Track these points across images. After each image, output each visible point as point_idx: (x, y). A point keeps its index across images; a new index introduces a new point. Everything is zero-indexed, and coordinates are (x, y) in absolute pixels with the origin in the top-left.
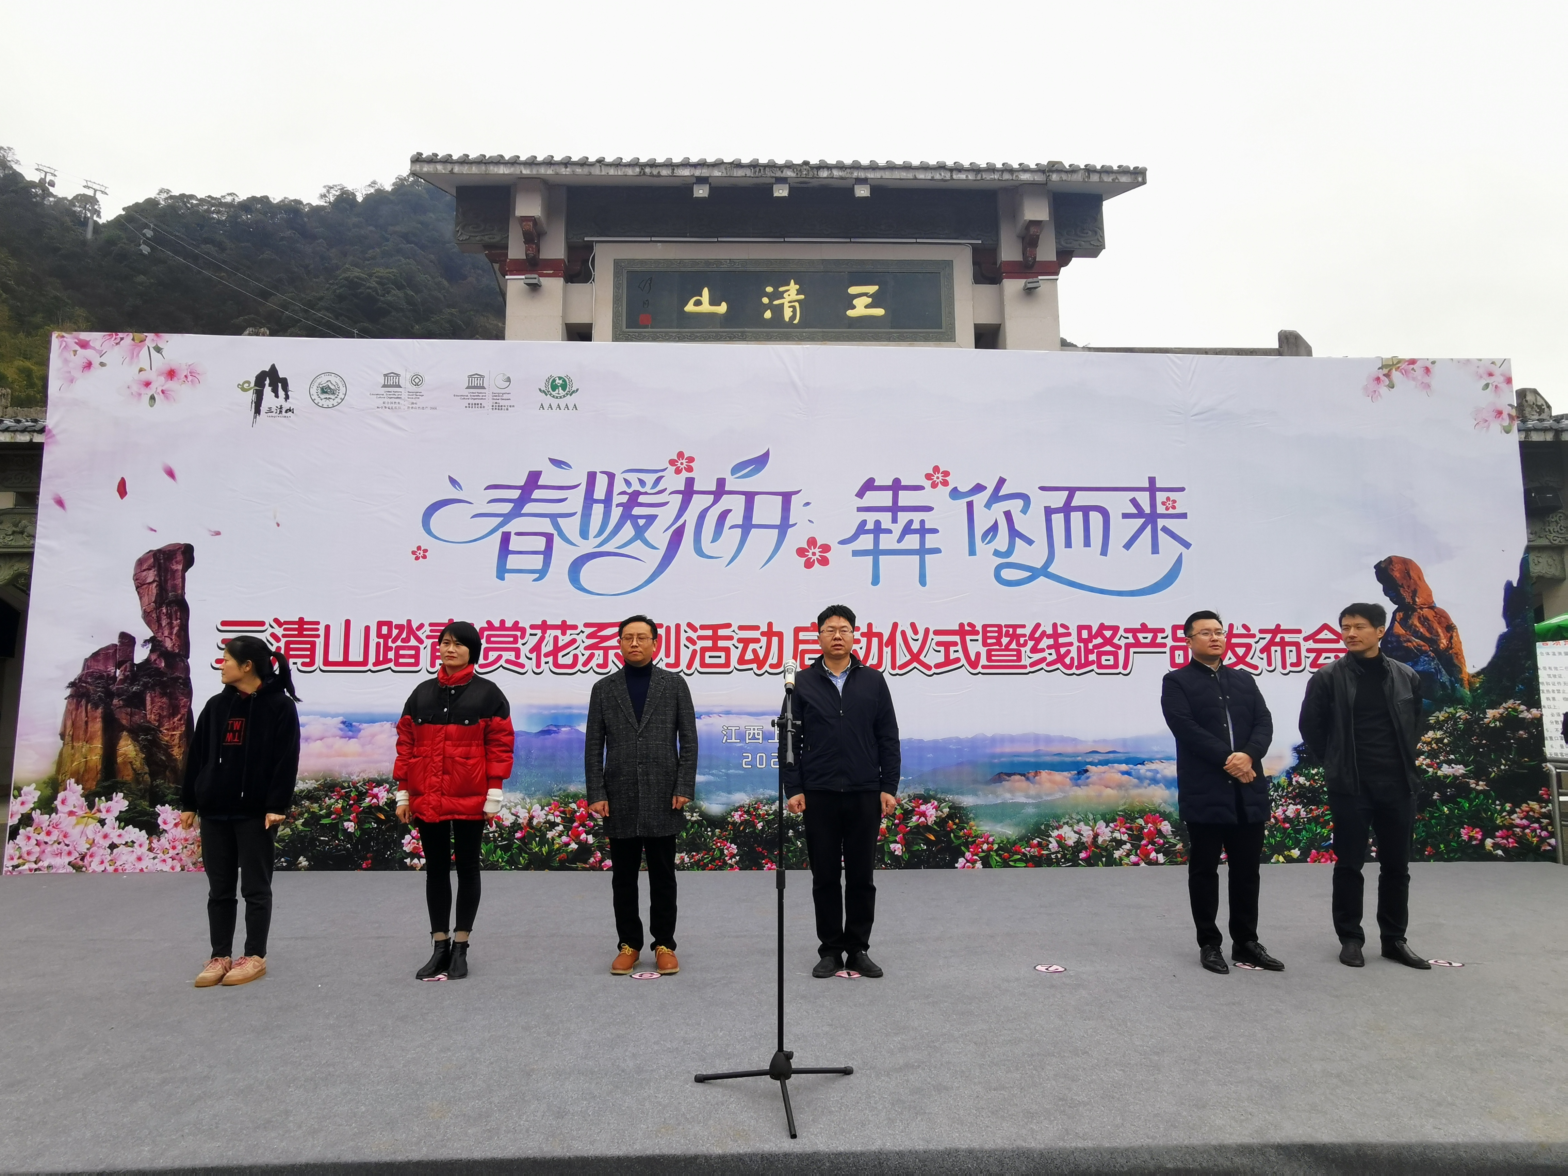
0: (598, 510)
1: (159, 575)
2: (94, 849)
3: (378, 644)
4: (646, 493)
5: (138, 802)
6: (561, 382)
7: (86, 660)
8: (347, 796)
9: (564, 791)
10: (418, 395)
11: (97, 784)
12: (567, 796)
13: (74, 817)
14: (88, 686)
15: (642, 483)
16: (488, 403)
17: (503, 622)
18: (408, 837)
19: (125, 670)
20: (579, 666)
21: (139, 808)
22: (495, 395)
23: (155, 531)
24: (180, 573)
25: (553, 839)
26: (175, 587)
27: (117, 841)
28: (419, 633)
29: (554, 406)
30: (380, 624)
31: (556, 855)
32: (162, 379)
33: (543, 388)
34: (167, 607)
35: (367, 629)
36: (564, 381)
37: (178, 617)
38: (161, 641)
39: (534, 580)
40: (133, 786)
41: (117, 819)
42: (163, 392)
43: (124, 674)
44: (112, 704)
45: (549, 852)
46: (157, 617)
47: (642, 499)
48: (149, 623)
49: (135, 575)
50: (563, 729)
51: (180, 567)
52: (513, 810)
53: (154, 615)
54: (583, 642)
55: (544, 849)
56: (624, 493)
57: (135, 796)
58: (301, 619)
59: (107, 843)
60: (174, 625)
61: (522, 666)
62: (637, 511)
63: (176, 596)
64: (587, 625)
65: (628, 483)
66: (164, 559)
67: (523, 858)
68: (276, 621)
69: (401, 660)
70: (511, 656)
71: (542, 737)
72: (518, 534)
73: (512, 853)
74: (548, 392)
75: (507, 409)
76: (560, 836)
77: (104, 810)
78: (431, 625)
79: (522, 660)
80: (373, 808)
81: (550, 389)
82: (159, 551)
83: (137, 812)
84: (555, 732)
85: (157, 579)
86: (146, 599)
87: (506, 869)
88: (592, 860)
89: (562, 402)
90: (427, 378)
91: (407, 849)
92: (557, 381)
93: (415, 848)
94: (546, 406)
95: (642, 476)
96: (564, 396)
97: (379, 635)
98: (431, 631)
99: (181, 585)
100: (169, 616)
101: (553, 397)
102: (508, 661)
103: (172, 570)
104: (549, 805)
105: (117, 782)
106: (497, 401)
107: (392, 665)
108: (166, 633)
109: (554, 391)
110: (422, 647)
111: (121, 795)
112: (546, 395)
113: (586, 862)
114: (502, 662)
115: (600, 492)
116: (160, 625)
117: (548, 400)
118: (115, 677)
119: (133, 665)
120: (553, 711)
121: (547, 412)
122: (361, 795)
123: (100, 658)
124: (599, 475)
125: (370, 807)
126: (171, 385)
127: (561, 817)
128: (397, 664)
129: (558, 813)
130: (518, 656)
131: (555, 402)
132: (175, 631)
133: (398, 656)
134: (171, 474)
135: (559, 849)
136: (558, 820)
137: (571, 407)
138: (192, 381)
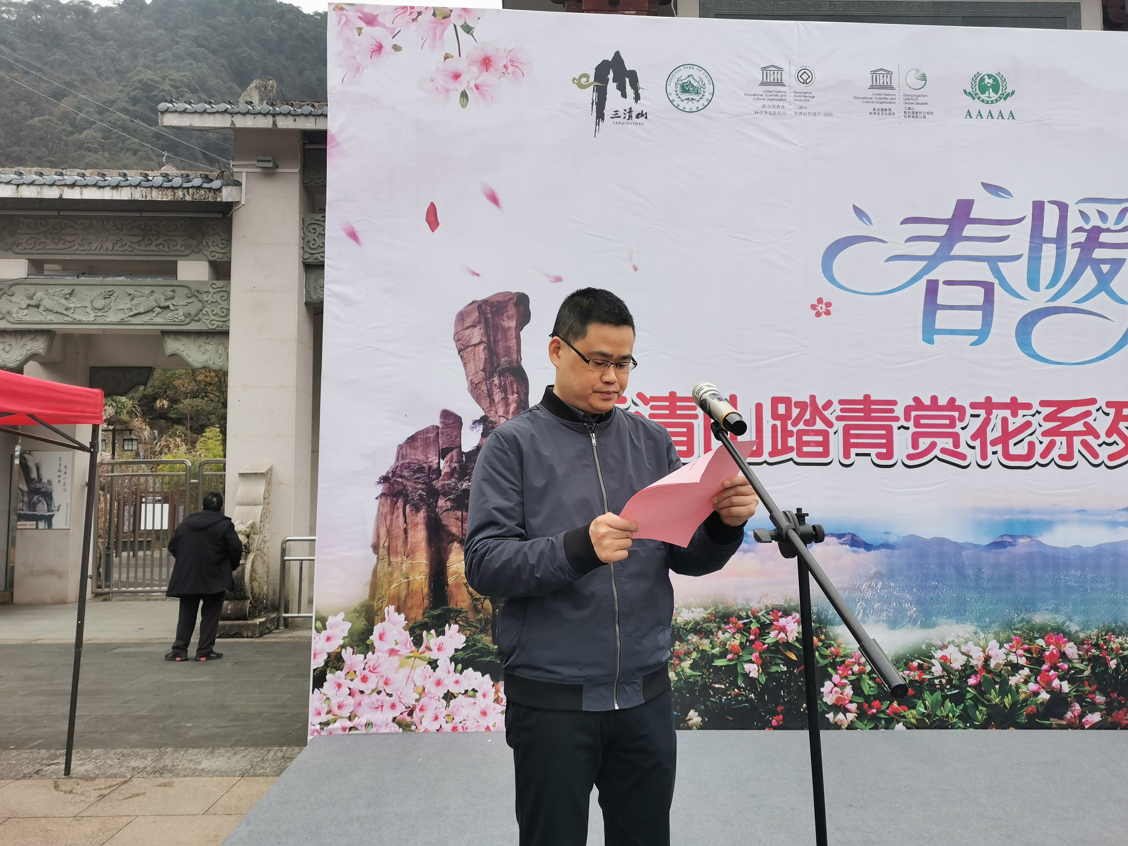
0: (1049, 251)
1: (487, 334)
2: (424, 700)
3: (774, 428)
4: (1108, 230)
5: (477, 637)
6: (991, 81)
7: (400, 447)
8: (746, 629)
9: (1028, 622)
10: (807, 96)
11: (424, 613)
12: (1032, 629)
13: (397, 657)
14: (405, 482)
15: (1103, 216)
16: (899, 108)
17: (934, 399)
18: (828, 684)
19: (451, 460)
20: (1037, 458)
21: (480, 645)
22: (908, 98)
23: (478, 275)
24: (513, 332)
25: (1017, 687)
26: (508, 350)
27: (454, 689)
28: (827, 413)
29: (985, 114)
30: (775, 401)
31: (1022, 707)
32: (475, 69)
33: (969, 90)
34: (499, 377)
35: (759, 407)
36: (995, 80)
37: (515, 390)
38: (495, 423)
39: (972, 344)
40: (471, 615)
41: (453, 659)
42: (477, 87)
43: (450, 466)
44: (436, 506)
45: (1014, 704)
46: (488, 390)
47: (1103, 238)
48: (478, 399)
49: (456, 334)
50: (1021, 541)
51: (513, 324)
52: (964, 649)
53: (484, 388)
54: (1040, 426)
55: (1006, 700)
56: (1080, 229)
57: (473, 629)
58: (673, 394)
59: (441, 692)
60: (510, 401)
61: (963, 457)
62: (1098, 253)
63: (510, 362)
64: (1044, 403)
65: (1084, 216)
66: (492, 313)
67: (981, 712)
68: (640, 396)
69: (805, 449)
70: (948, 443)
71: (994, 551)
72: (948, 283)
73: (965, 706)
74: (977, 94)
75: (924, 117)
76: (1026, 682)
77: (434, 648)
78: (841, 402)
79: (963, 449)
80: (780, 644)
81: (978, 91)
82: (485, 302)
83: (476, 651)
84: (1011, 544)
85: (485, 339)
86: (471, 366)
87: (959, 728)
88: (1069, 715)
89: (995, 109)
90: (818, 74)
91: (829, 699)
92: (987, 80)
93: (838, 699)
94: (974, 114)
95: (1102, 207)
96: (997, 101)
97: (775, 416)
98: (842, 410)
99: (515, 348)
100: (504, 389)
101: (983, 101)
102: (943, 451)
103: (503, 328)
104: (1009, 640)
105: (450, 610)
106: (911, 106)
107: (793, 455)
108: (501, 412)
109: (983, 93)
110: (831, 431)
111: (455, 627)
112: (974, 99)
113: (1061, 717)
114: (936, 452)
115: (1050, 229)
116: (492, 401)
117: (976, 105)
118: (439, 470)
119: (461, 453)
120: (1006, 517)
121: (975, 121)
122: (764, 628)
123: (419, 444)
124: (1047, 206)
125: (776, 644)
126: (487, 78)
127: (1027, 658)
128: (800, 454)
129: (1020, 652)
130: (957, 444)
131: (985, 109)
132: (512, 407)
133: (800, 443)
134: (494, 199)
135: (1025, 700)
136: (1023, 661)
137: (1006, 115)
138: (513, 73)
